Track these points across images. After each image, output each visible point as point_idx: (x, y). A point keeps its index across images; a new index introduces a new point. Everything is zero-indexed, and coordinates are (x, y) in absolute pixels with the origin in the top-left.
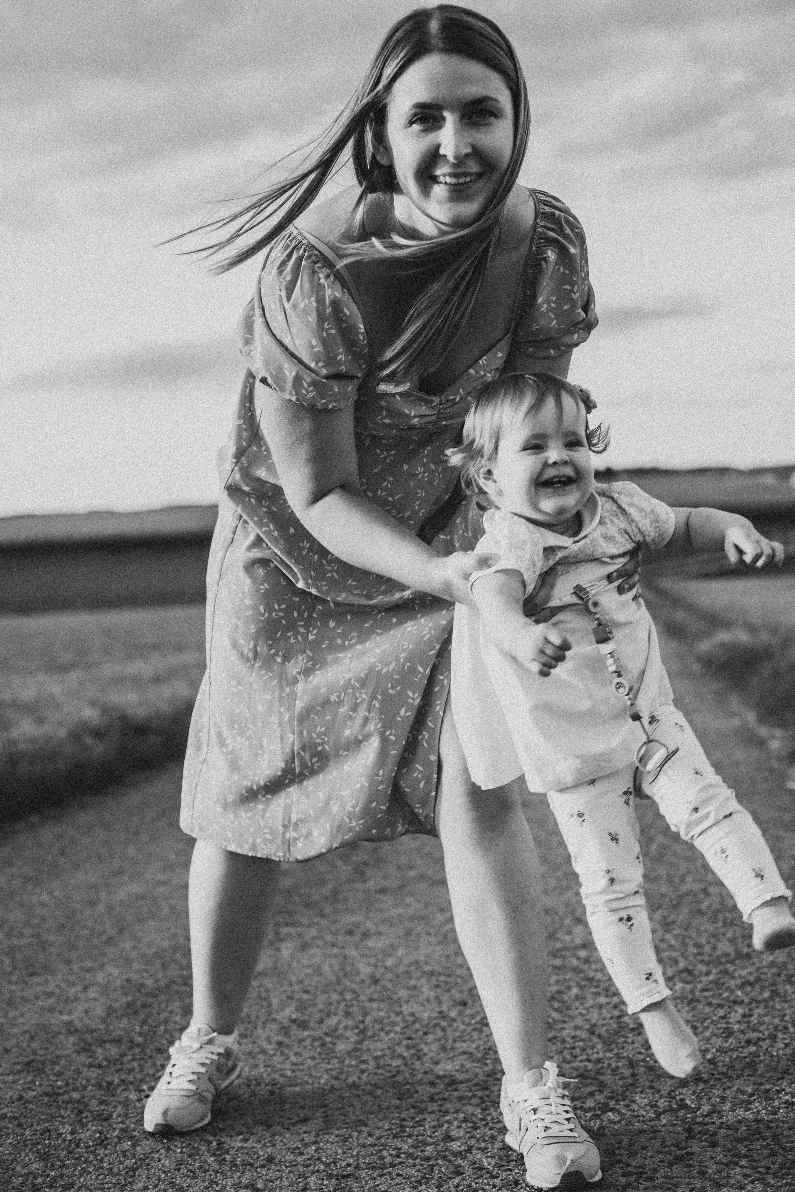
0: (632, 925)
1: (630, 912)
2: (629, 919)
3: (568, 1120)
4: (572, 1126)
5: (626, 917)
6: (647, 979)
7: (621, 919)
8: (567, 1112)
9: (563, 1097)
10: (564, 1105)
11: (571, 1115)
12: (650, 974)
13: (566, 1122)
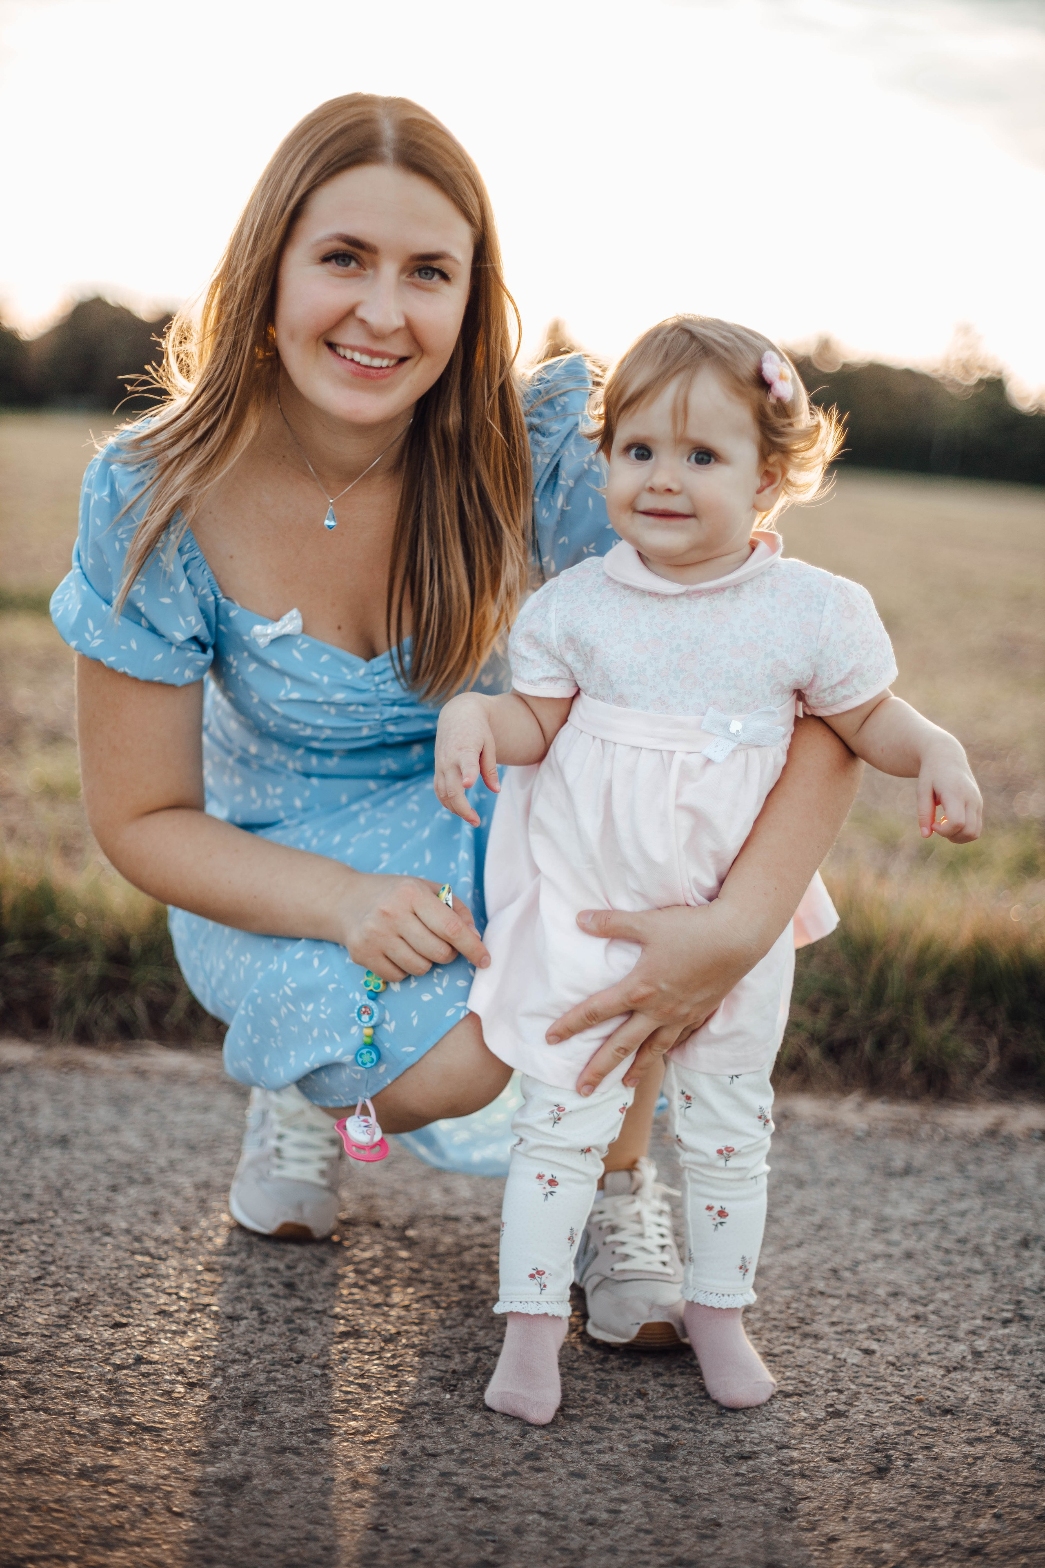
0: (551, 1193)
1: (560, 1175)
2: (552, 1182)
3: (663, 1247)
4: (666, 1257)
5: (548, 1177)
6: (532, 1276)
7: (540, 1177)
8: (662, 1236)
9: (661, 1213)
10: (659, 1225)
11: (668, 1241)
12: (540, 1273)
13: (658, 1250)
